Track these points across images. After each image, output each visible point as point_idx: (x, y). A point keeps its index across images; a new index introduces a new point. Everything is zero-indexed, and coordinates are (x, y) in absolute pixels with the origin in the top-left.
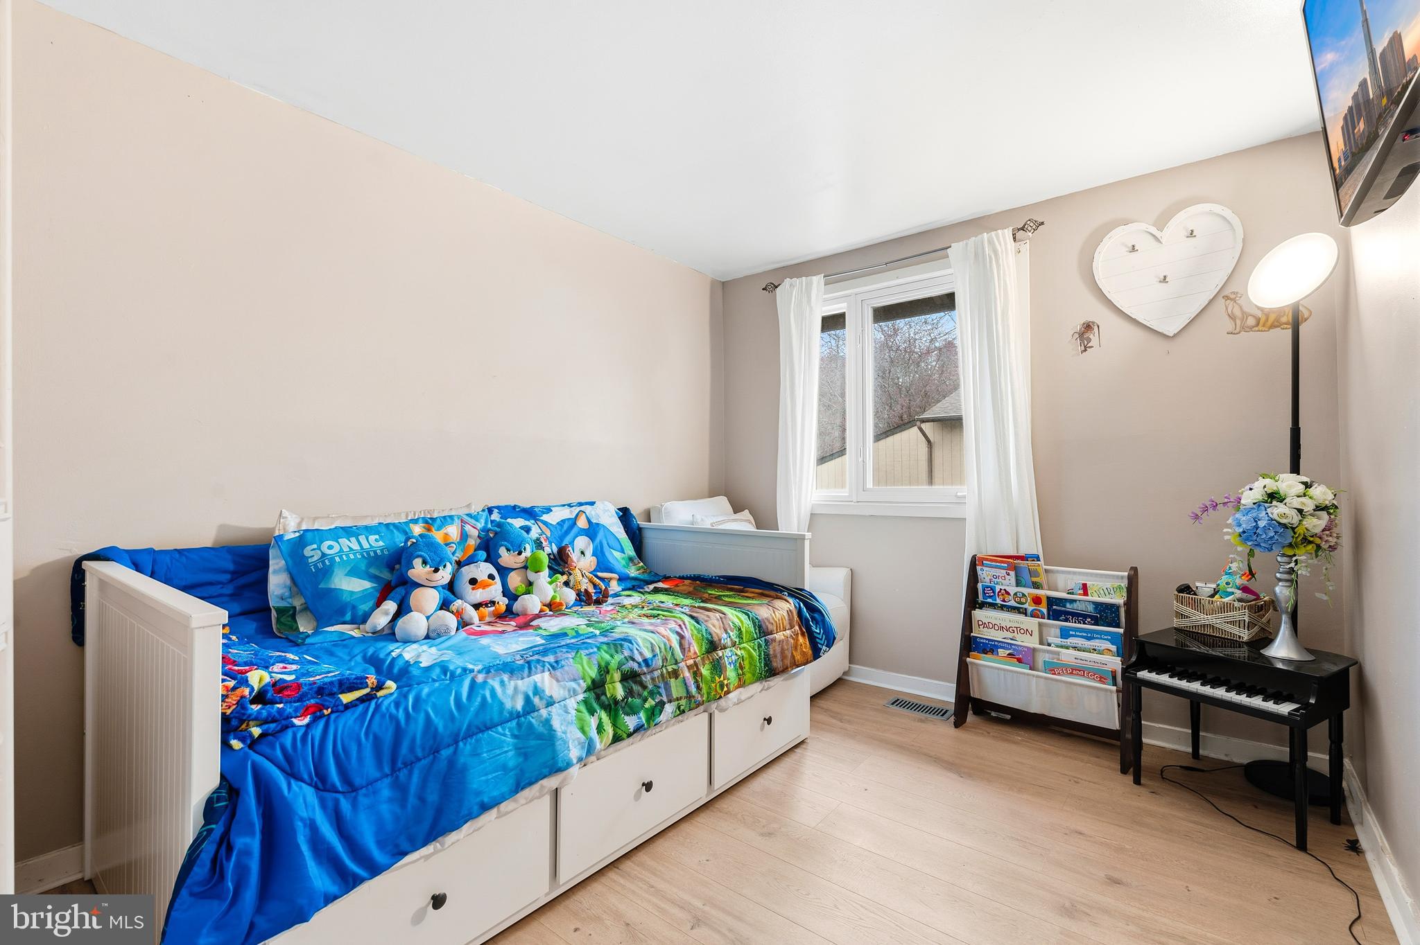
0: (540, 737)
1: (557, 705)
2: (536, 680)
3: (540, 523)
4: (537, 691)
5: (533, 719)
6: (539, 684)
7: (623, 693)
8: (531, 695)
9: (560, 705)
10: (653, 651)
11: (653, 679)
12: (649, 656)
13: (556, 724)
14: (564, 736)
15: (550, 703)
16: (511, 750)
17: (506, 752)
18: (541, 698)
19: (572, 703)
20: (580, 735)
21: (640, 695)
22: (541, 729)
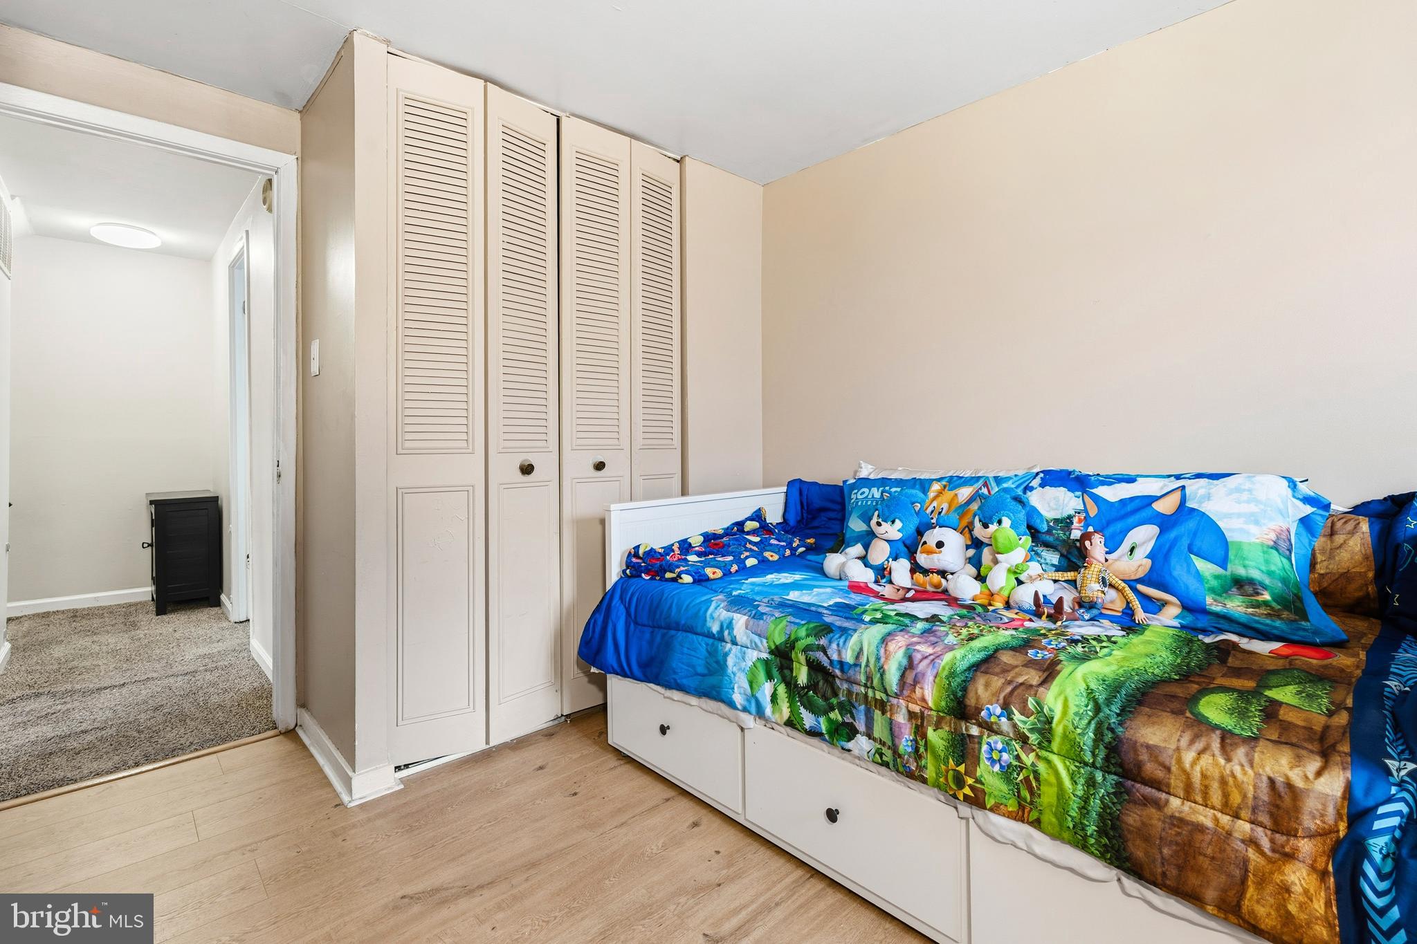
0: (717, 662)
1: (739, 647)
2: (735, 618)
3: (1087, 498)
4: (730, 625)
5: (720, 645)
6: (734, 621)
7: (805, 681)
8: (725, 627)
9: (741, 650)
10: (858, 657)
11: (850, 693)
12: (848, 661)
13: (730, 661)
14: (732, 676)
15: (734, 643)
16: (702, 659)
17: (698, 658)
18: (729, 634)
19: (753, 655)
20: (747, 686)
21: (826, 698)
22: (720, 658)
